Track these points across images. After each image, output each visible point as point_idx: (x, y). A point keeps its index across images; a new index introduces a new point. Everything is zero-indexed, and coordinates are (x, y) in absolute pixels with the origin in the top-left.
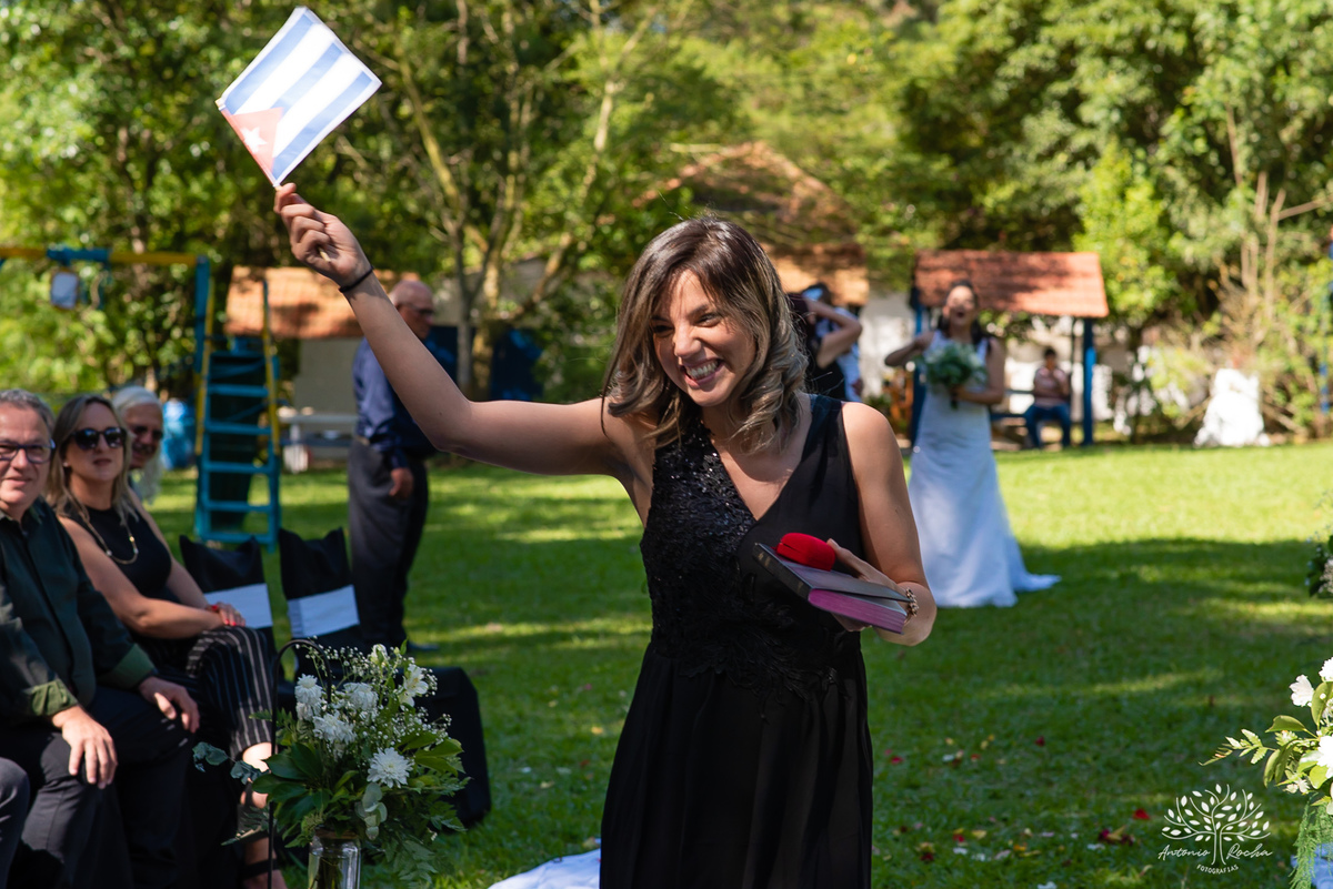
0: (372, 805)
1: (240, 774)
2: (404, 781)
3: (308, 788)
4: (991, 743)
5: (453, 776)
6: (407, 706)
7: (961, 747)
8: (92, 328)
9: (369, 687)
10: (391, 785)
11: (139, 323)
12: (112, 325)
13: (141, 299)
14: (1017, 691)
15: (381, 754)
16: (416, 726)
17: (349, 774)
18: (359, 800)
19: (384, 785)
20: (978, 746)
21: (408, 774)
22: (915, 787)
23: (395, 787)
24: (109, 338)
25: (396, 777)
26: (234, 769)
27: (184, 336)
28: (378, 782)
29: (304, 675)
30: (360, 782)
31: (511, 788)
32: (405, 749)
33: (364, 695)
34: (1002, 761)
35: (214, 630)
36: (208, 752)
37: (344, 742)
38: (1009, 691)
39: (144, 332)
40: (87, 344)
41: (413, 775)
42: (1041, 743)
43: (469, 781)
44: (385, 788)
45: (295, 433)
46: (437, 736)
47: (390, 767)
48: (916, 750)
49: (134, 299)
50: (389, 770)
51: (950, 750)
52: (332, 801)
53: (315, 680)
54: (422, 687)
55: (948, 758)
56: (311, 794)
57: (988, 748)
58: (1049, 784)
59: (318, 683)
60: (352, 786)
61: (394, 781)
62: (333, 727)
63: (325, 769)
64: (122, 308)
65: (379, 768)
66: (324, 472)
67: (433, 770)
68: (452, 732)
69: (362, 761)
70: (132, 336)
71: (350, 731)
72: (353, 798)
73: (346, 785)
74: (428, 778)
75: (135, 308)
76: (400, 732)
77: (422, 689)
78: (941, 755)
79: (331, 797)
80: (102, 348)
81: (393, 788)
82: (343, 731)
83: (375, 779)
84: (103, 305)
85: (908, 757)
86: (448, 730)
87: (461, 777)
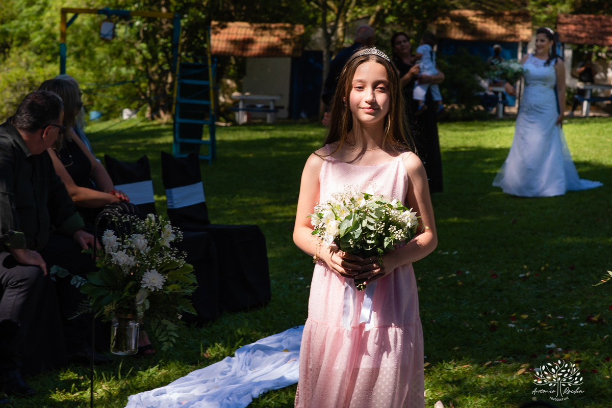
0: (141, 300)
1: (75, 283)
2: (161, 287)
3: (110, 291)
4: (546, 267)
5: (191, 285)
6: (166, 247)
7: (531, 270)
8: (140, 51)
9: (143, 236)
10: (153, 290)
11: (164, 48)
12: (151, 49)
13: (165, 37)
14: (569, 240)
15: (148, 273)
16: (168, 258)
17: (131, 283)
18: (135, 298)
19: (150, 289)
20: (539, 270)
21: (163, 284)
22: (500, 291)
23: (155, 291)
24: (149, 56)
25: (156, 285)
26: (72, 280)
27: (187, 56)
28: (146, 288)
29: (107, 230)
30: (137, 288)
31: (291, 288)
32: (162, 270)
33: (140, 241)
34: (549, 278)
35: (112, 204)
36: (58, 271)
37: (129, 266)
38: (565, 240)
39: (166, 53)
40: (138, 59)
41: (166, 284)
42: (572, 268)
43: (197, 288)
44: (150, 291)
45: (241, 105)
46: (179, 263)
47: (154, 280)
48: (506, 271)
49: (161, 37)
50: (152, 281)
51: (525, 271)
52: (122, 297)
53: (113, 232)
54: (172, 237)
55: (521, 275)
56: (111, 294)
57: (544, 270)
58: (571, 290)
59: (114, 234)
60: (133, 290)
61: (155, 287)
62: (122, 258)
63: (118, 281)
64: (156, 41)
65: (147, 280)
66: (255, 124)
67: (180, 282)
68: (188, 261)
69: (139, 277)
70: (160, 55)
71: (133, 260)
72: (132, 296)
73: (130, 289)
74: (175, 287)
75: (162, 41)
76: (159, 261)
77: (172, 238)
78: (519, 274)
79: (121, 296)
80: (145, 61)
81: (154, 291)
82: (128, 260)
83: (145, 286)
84: (146, 40)
85: (501, 275)
86: (185, 259)
87: (194, 285)
